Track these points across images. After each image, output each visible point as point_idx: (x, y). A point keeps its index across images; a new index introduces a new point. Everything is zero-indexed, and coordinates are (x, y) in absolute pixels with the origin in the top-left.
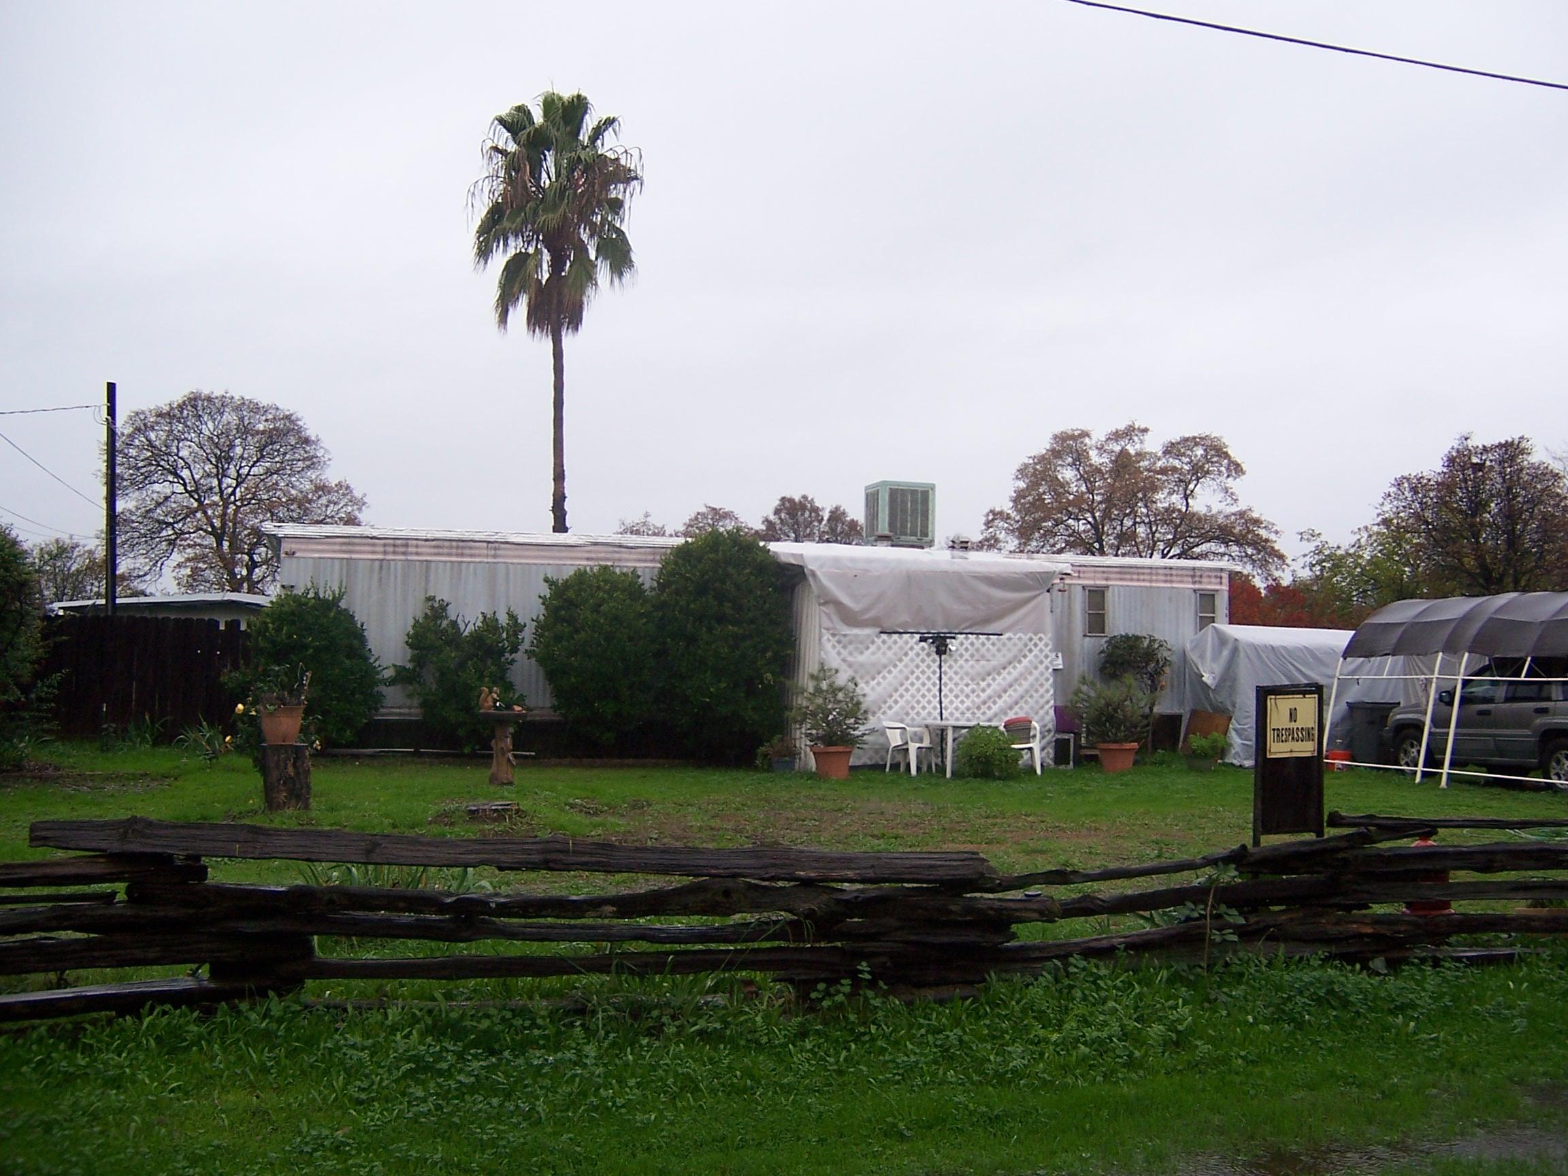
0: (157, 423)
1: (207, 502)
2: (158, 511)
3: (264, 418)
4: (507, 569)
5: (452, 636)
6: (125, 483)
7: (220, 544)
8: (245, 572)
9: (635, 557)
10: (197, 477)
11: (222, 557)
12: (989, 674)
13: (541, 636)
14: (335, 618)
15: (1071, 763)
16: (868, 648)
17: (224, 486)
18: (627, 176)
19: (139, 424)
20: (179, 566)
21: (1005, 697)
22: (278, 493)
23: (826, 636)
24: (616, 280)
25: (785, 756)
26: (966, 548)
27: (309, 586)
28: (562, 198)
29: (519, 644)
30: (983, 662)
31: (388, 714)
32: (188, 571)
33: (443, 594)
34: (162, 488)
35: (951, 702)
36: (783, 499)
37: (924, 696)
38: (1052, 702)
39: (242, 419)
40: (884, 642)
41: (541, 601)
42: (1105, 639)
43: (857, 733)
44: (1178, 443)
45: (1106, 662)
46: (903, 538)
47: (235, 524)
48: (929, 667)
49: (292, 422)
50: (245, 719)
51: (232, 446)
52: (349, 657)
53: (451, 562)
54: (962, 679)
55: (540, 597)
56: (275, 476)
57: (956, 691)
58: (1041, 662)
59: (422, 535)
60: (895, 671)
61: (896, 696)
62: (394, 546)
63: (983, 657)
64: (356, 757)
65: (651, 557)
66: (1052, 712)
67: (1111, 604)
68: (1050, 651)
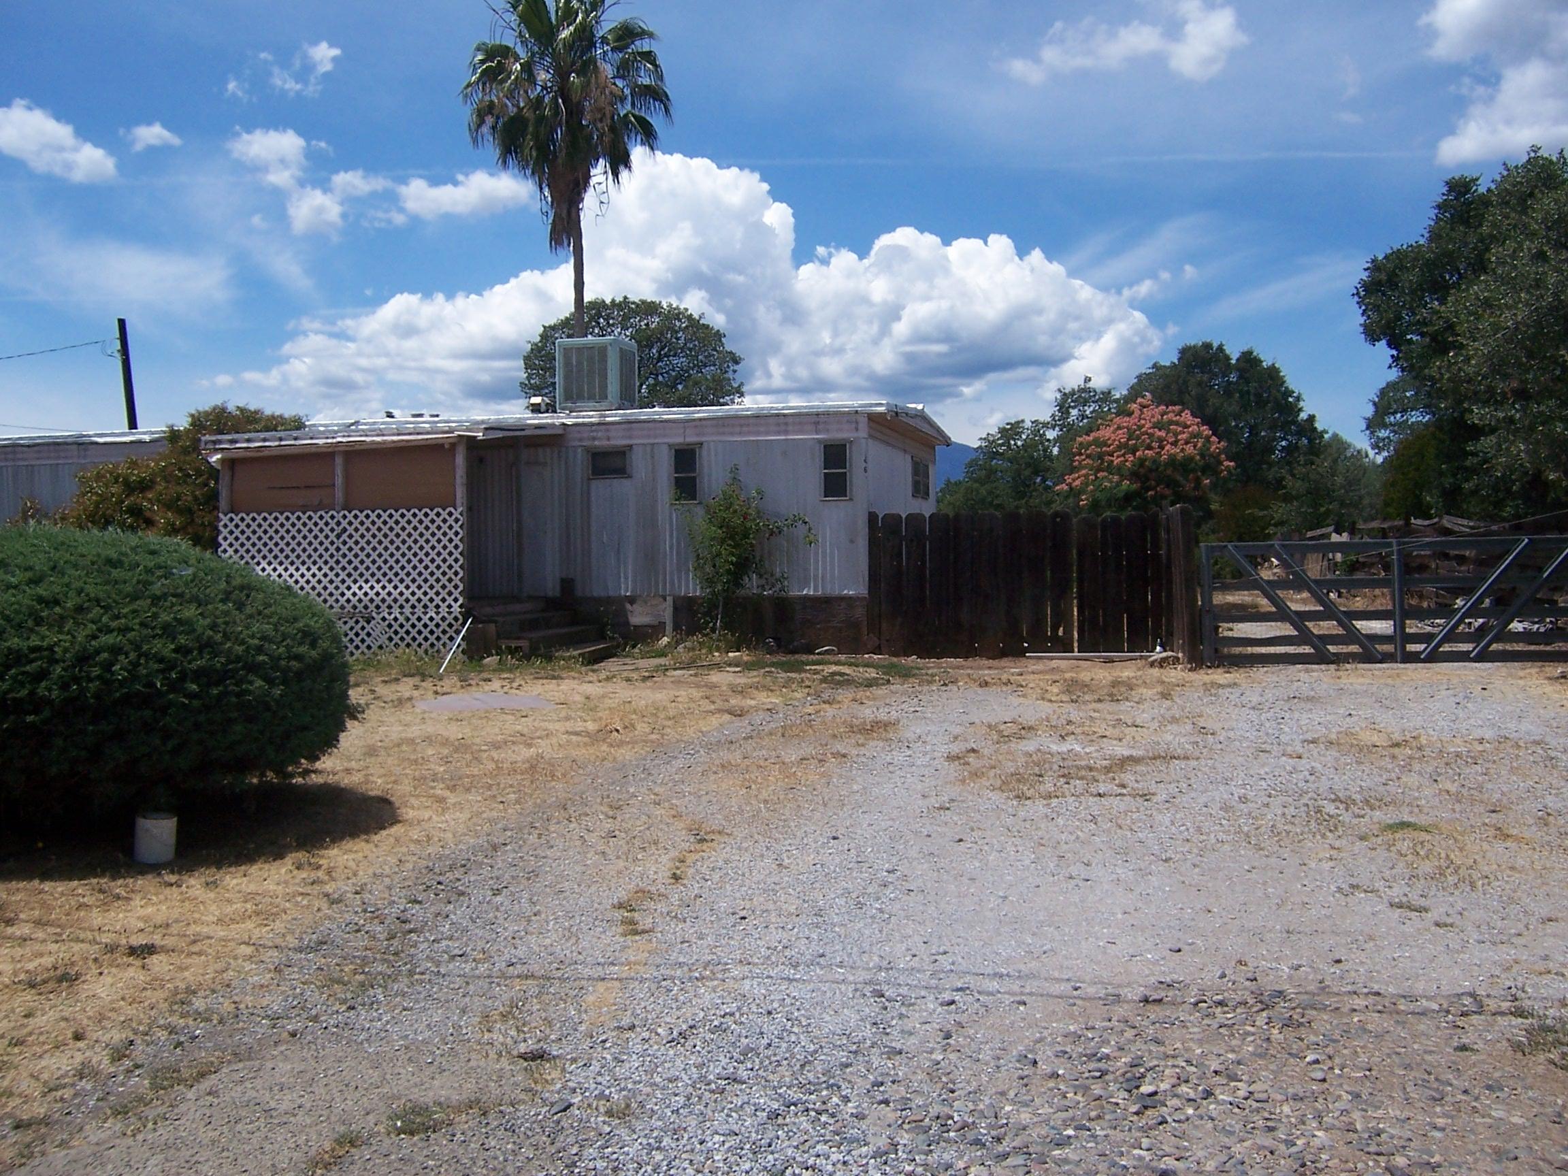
46: (580, 402)
67: (705, 463)
68: (461, 527)
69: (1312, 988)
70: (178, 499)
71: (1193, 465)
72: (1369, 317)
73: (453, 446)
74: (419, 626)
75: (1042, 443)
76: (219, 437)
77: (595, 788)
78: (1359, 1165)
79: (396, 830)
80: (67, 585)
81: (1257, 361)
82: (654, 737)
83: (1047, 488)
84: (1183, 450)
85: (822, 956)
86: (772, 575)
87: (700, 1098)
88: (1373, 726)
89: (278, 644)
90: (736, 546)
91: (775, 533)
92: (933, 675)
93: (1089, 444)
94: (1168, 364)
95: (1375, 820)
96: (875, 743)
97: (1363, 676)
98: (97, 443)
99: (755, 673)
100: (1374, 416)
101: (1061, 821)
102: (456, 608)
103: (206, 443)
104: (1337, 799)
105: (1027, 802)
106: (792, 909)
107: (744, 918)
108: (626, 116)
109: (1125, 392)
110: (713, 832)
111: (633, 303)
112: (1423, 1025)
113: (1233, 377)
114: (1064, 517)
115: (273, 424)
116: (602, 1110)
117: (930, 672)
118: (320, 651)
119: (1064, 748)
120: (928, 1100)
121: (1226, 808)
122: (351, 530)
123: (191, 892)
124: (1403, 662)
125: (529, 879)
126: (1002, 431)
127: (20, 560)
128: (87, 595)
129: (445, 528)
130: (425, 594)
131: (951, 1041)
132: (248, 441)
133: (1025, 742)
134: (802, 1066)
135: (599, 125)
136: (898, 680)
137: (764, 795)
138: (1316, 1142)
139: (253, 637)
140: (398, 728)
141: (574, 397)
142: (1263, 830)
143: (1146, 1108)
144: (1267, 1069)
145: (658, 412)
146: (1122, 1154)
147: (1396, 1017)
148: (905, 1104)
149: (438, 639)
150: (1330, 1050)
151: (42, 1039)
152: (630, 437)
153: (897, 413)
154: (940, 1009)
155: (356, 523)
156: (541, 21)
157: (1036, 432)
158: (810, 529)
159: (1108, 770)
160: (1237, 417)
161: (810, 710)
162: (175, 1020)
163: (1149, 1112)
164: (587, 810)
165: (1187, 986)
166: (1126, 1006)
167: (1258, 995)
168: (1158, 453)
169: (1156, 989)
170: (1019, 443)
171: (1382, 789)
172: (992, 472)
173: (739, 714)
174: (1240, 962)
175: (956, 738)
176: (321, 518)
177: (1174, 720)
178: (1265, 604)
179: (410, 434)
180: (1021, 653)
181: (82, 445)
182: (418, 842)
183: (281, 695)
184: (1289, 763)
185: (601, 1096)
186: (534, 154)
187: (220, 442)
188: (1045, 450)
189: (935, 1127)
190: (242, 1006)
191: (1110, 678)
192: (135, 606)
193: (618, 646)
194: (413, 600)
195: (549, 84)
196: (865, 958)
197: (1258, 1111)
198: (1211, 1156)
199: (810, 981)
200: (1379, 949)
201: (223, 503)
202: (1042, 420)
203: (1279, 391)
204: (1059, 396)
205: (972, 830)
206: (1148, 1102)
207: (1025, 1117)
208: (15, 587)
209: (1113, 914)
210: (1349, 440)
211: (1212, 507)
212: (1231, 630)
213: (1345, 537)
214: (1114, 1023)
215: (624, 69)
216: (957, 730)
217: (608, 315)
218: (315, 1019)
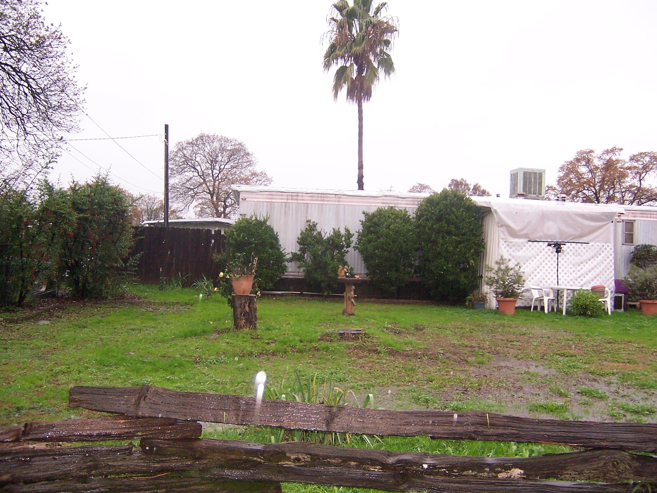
0: (187, 147)
1: (207, 180)
2: (188, 183)
3: (230, 144)
4: (345, 208)
5: (319, 239)
6: (174, 172)
7: (212, 197)
8: (222, 210)
9: (404, 202)
10: (203, 169)
11: (213, 203)
12: (582, 263)
13: (360, 240)
14: (264, 230)
15: (623, 308)
16: (522, 249)
17: (214, 173)
18: (391, 29)
19: (180, 147)
20: (196, 206)
21: (590, 274)
22: (236, 176)
23: (502, 242)
24: (387, 76)
25: (481, 301)
26: (564, 200)
27: (253, 214)
28: (363, 40)
29: (351, 243)
30: (579, 257)
31: (289, 275)
32: (199, 209)
33: (314, 219)
34: (189, 174)
35: (563, 276)
36: (453, 180)
37: (549, 273)
38: (613, 278)
39: (221, 145)
40: (530, 246)
41: (361, 223)
42: (633, 247)
43: (519, 291)
44: (637, 155)
45: (634, 258)
46: (530, 195)
47: (218, 189)
48: (552, 258)
49: (242, 146)
50: (224, 280)
51: (217, 156)
52: (271, 248)
53: (319, 204)
54: (568, 265)
55: (360, 221)
56: (235, 169)
57: (566, 271)
58: (608, 258)
59: (305, 190)
60: (535, 260)
61: (536, 273)
62: (292, 196)
63: (579, 254)
64: (274, 295)
65: (413, 203)
66: (613, 283)
141: (527, 192)
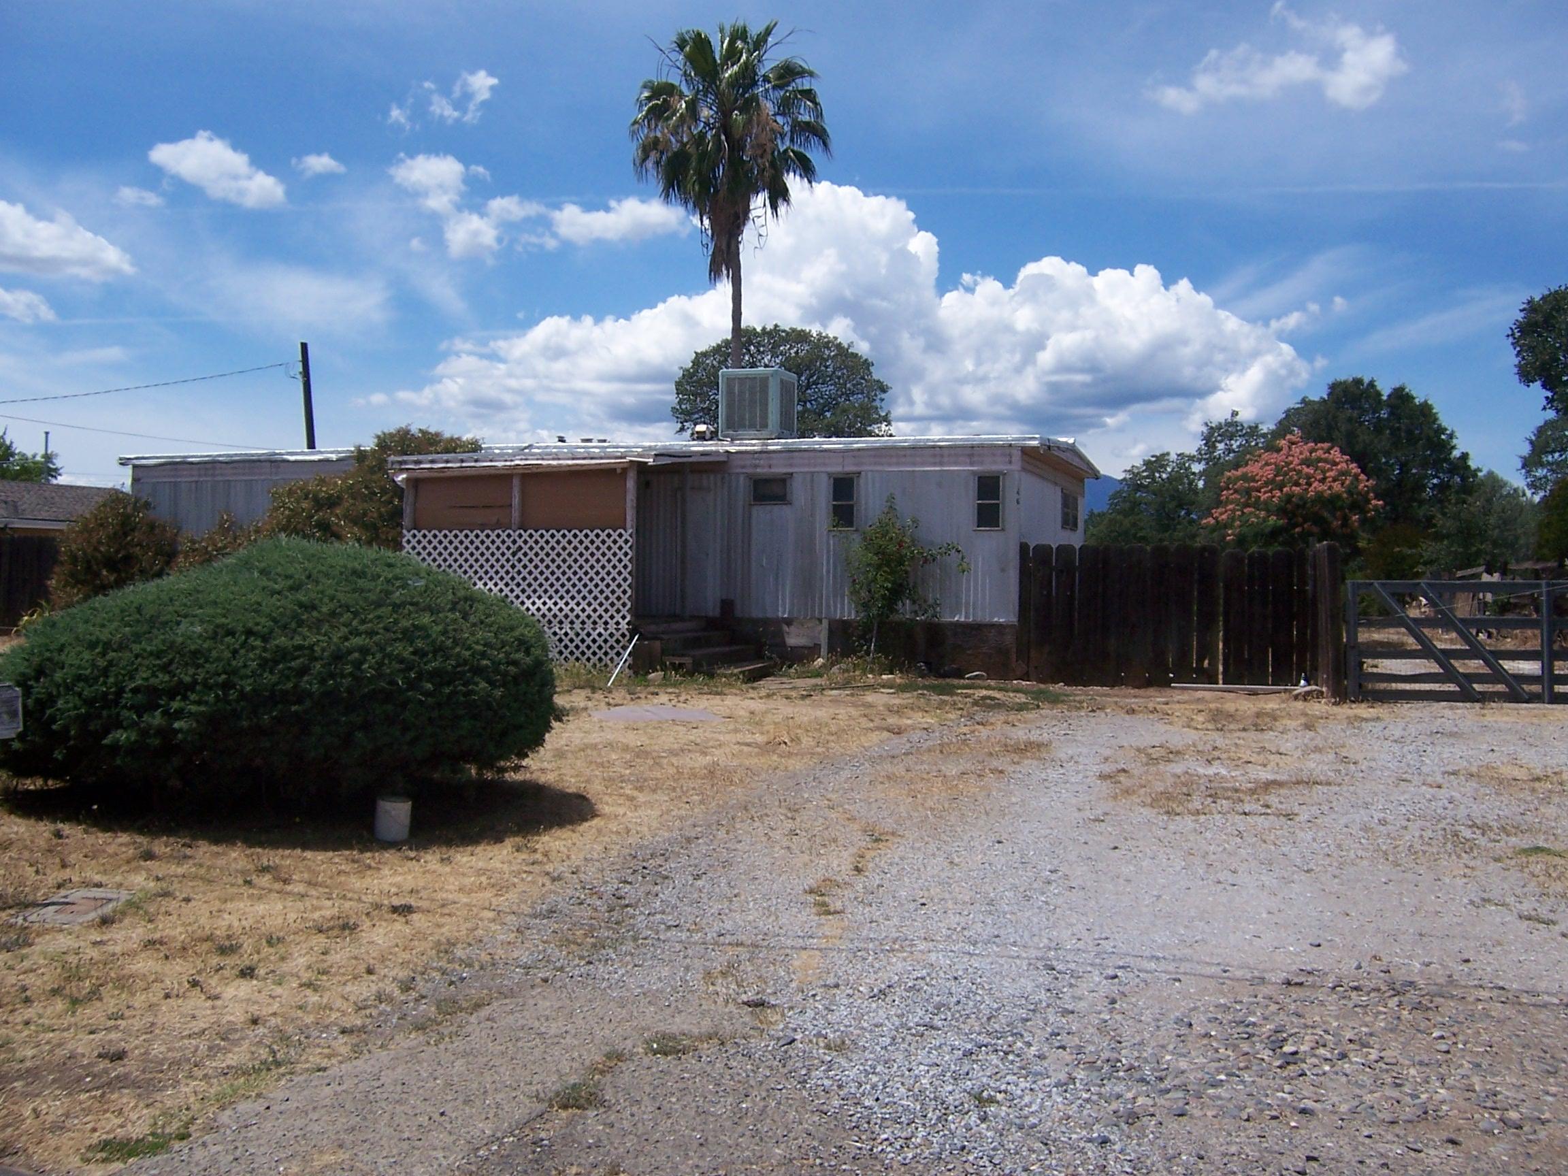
46: (742, 430)
53: (245, 481)
67: (863, 493)
68: (630, 548)
69: (1441, 981)
70: (365, 514)
71: (1340, 503)
72: (1523, 358)
73: (625, 470)
74: (589, 641)
75: (1187, 476)
76: (405, 458)
77: (771, 793)
78: (1476, 1116)
79: (595, 822)
80: (322, 592)
81: (1409, 398)
82: (819, 750)
83: (1192, 522)
84: (1330, 488)
85: (997, 936)
86: (925, 601)
87: (903, 1039)
88: (1514, 761)
89: (498, 650)
90: (891, 573)
91: (929, 560)
92: (1081, 702)
93: (1238, 479)
94: (1317, 399)
95: (1510, 844)
96: (1030, 761)
97: (1508, 715)
98: (288, 461)
99: (908, 695)
100: (1530, 455)
101: (1208, 835)
102: (624, 625)
103: (393, 463)
104: (1474, 825)
105: (1177, 818)
106: (967, 899)
107: (924, 904)
108: (786, 151)
109: (1273, 427)
110: (887, 833)
111: (784, 331)
112: (1543, 1015)
113: (1384, 414)
114: (1213, 552)
115: (453, 446)
116: (822, 1044)
117: (1077, 698)
118: (532, 657)
119: (1211, 771)
120: (1099, 1046)
121: (1365, 829)
122: (526, 548)
123: (429, 866)
124: (1551, 702)
125: (724, 867)
126: (1147, 463)
127: (279, 570)
128: (339, 601)
129: (615, 548)
130: (595, 610)
131: (1117, 1006)
132: (432, 462)
133: (1173, 765)
134: (989, 1019)
135: (759, 161)
136: (1047, 705)
137: (930, 803)
138: (1437, 1097)
139: (477, 643)
140: (578, 735)
141: (736, 425)
142: (1400, 849)
143: (1288, 1063)
144: (1396, 1040)
145: (818, 442)
146: (1267, 1095)
147: (1518, 1007)
148: (1080, 1050)
149: (606, 654)
150: (1455, 1029)
151: (342, 971)
152: (791, 465)
153: (1049, 447)
154: (1105, 982)
155: (531, 542)
156: (706, 60)
157: (1181, 465)
158: (963, 558)
159: (1253, 792)
160: (1387, 454)
161: (965, 730)
162: (443, 964)
163: (1291, 1067)
164: (767, 811)
165: (1326, 974)
166: (1270, 987)
167: (1391, 986)
168: (1306, 490)
169: (1298, 975)
170: (1164, 476)
171: (1519, 818)
172: (1135, 504)
173: (898, 732)
174: (1375, 957)
175: (1106, 759)
176: (498, 536)
177: (1317, 749)
178: (1411, 643)
179: (584, 459)
180: (1166, 684)
181: (274, 463)
182: (618, 833)
183: (502, 697)
184: (1429, 792)
185: (819, 1035)
186: (697, 188)
187: (405, 462)
188: (1190, 483)
189: (1106, 1068)
190: (497, 957)
191: (1255, 710)
192: (379, 612)
193: (776, 665)
194: (583, 616)
195: (712, 121)
196: (1036, 939)
197: (1387, 1071)
198: (1346, 1101)
199: (989, 955)
200: (1507, 953)
201: (406, 521)
202: (1187, 452)
203: (1430, 428)
204: (1205, 429)
205: (1126, 839)
206: (1291, 1059)
207: (1183, 1064)
208: (279, 593)
209: (1260, 914)
210: (1505, 478)
211: (1360, 544)
212: (1376, 667)
213: (1496, 577)
214: (1260, 999)
215: (785, 107)
216: (1108, 752)
217: (758, 343)
218: (561, 969)
